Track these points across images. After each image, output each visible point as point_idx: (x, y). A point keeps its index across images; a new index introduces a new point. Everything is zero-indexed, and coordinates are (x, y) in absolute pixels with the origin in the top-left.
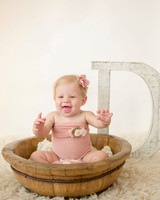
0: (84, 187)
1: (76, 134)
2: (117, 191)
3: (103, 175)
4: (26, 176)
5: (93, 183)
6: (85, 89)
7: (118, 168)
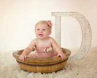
0: (49, 68)
4: (24, 64)
6: (50, 27)
7: (65, 61)
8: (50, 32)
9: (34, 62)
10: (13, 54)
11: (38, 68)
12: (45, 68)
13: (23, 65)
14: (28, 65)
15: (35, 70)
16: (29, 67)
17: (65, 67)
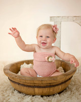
0: (51, 90)
4: (19, 84)
8: (54, 39)
9: (32, 82)
10: (5, 70)
11: (37, 90)
12: (46, 90)
13: (17, 85)
14: (24, 85)
15: (33, 93)
16: (25, 88)
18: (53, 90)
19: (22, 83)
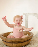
1: (20, 31)
2: (30, 45)
3: (26, 41)
4: (6, 42)
5: (23, 43)
7: (30, 39)
14: (8, 42)
17: (30, 42)
18: (22, 44)
19: (7, 41)
